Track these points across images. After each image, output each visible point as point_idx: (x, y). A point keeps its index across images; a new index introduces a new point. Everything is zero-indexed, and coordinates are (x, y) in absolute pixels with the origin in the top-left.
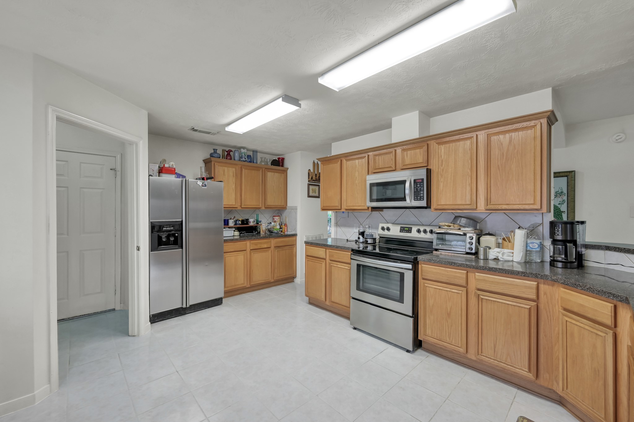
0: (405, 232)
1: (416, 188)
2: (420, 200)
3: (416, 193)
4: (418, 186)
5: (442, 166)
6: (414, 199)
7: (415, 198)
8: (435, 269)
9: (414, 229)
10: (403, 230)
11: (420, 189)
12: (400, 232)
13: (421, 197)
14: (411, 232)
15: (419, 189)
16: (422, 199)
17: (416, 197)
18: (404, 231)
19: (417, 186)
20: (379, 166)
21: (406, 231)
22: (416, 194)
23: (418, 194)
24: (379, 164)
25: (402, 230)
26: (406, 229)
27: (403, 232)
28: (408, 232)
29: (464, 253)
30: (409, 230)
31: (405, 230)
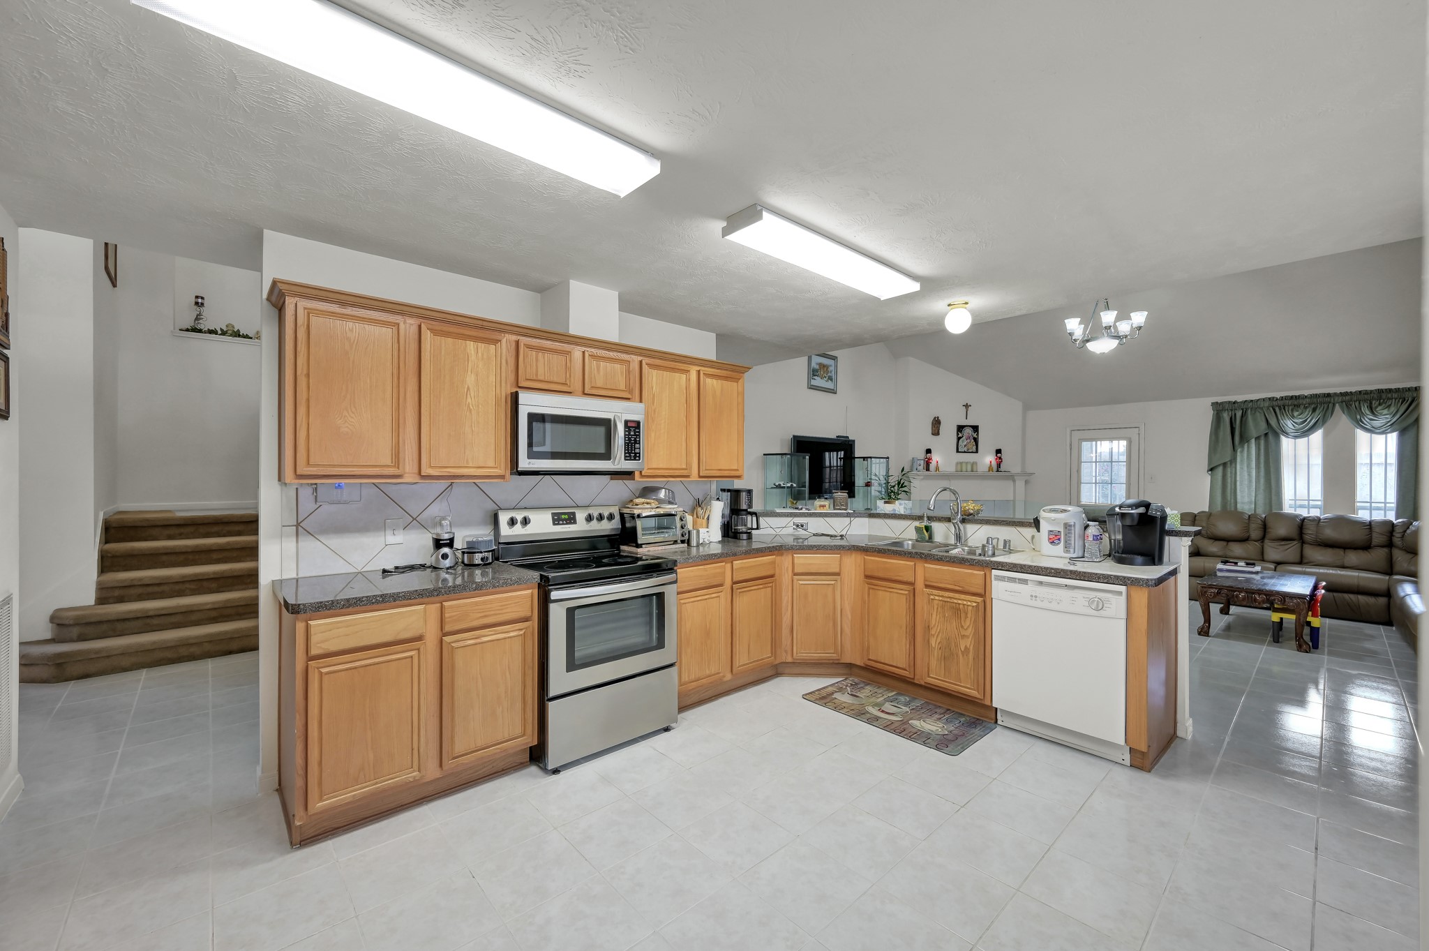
0: (563, 524)
1: (628, 438)
2: (635, 459)
3: (628, 445)
4: (632, 433)
5: (653, 404)
6: (625, 457)
7: (627, 455)
8: (692, 571)
9: (581, 516)
10: (559, 519)
11: (635, 440)
12: (554, 524)
13: (635, 454)
14: (575, 522)
15: (633, 439)
16: (637, 458)
17: (628, 453)
18: (561, 522)
19: (629, 433)
20: (537, 375)
21: (565, 522)
22: (628, 448)
23: (632, 448)
24: (537, 371)
25: (557, 520)
26: (563, 516)
27: (558, 524)
28: (570, 523)
29: (672, 542)
30: (571, 519)
31: (563, 520)
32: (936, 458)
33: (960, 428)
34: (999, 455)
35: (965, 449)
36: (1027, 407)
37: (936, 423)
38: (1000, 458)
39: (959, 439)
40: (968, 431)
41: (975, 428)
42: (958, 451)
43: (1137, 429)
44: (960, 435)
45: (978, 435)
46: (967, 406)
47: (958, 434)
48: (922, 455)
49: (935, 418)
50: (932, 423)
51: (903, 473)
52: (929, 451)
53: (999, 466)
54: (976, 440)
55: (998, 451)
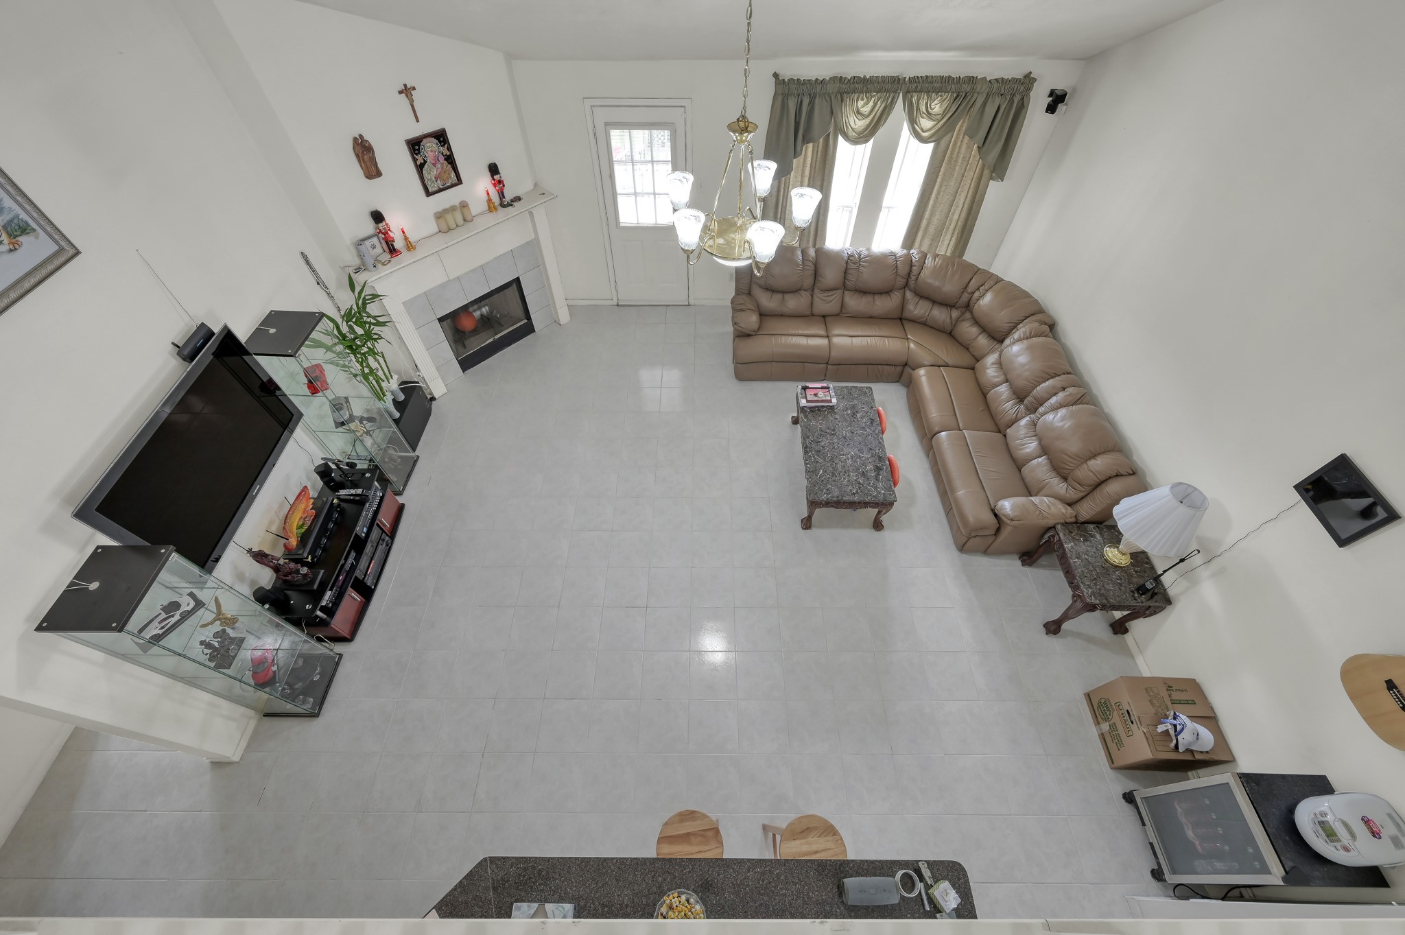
32: (396, 222)
33: (414, 145)
34: (496, 177)
35: (440, 184)
36: (511, 57)
37: (363, 150)
38: (500, 182)
39: (420, 168)
40: (430, 147)
41: (441, 137)
42: (428, 194)
43: (683, 108)
44: (420, 160)
45: (449, 149)
46: (407, 91)
47: (415, 160)
48: (369, 227)
49: (355, 139)
50: (357, 156)
51: (358, 289)
52: (378, 217)
53: (501, 195)
54: (450, 159)
55: (494, 169)
